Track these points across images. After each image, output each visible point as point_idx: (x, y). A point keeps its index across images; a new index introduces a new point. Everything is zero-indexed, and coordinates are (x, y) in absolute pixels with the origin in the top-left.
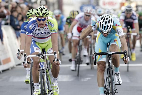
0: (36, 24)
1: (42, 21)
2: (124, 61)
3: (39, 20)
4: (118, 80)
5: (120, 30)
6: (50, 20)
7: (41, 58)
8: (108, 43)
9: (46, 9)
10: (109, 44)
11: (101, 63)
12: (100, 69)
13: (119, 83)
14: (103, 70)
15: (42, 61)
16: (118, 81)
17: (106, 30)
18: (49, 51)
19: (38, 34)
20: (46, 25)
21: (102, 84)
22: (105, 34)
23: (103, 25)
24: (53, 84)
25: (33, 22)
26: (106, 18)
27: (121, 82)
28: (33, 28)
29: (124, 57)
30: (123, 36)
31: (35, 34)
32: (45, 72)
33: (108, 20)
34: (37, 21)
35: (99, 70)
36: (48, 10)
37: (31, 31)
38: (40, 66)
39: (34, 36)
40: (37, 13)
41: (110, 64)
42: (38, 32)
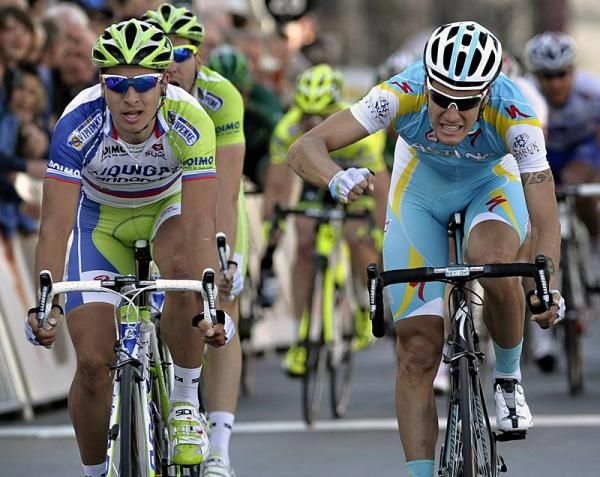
0: (104, 120)
1: (137, 90)
4: (512, 410)
7: (131, 301)
9: (154, 30)
12: (412, 361)
13: (515, 424)
14: (427, 366)
15: (132, 315)
19: (114, 171)
20: (158, 130)
21: (424, 443)
25: (90, 109)
27: (523, 417)
28: (94, 139)
30: (541, 176)
31: (102, 174)
32: (146, 375)
34: (108, 95)
35: (408, 368)
37: (79, 160)
38: (118, 345)
39: (95, 183)
40: (109, 48)
41: (462, 333)
42: (112, 161)
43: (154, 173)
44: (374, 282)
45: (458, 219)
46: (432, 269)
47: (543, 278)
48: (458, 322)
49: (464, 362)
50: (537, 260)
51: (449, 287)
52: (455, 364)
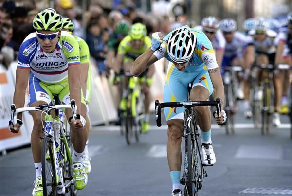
0: (37, 45)
1: (49, 39)
2: (216, 119)
3: (42, 37)
4: (208, 156)
5: (209, 59)
6: (66, 38)
7: (47, 113)
8: (189, 84)
9: (56, 15)
10: (192, 85)
11: (176, 123)
12: (172, 135)
13: (209, 163)
14: (178, 137)
15: (48, 119)
16: (207, 159)
17: (182, 58)
18: (66, 99)
19: (42, 65)
20: (58, 47)
21: (176, 165)
22: (181, 66)
23: (174, 48)
24: (75, 165)
25: (32, 41)
26: (180, 34)
27: (212, 159)
28: (32, 53)
29: (216, 112)
30: (216, 70)
31: (37, 65)
33: (185, 37)
34: (39, 39)
35: (171, 138)
36: (61, 18)
37: (28, 60)
38: (43, 130)
39: (35, 69)
40: (38, 22)
41: (189, 126)
42: (41, 61)
43: (58, 65)
44: (157, 106)
45: (190, 85)
46: (179, 102)
47: (219, 106)
48: (188, 122)
49: (190, 136)
50: (217, 100)
51: (185, 109)
52: (187, 137)
